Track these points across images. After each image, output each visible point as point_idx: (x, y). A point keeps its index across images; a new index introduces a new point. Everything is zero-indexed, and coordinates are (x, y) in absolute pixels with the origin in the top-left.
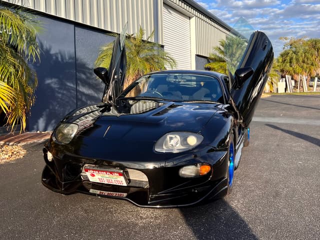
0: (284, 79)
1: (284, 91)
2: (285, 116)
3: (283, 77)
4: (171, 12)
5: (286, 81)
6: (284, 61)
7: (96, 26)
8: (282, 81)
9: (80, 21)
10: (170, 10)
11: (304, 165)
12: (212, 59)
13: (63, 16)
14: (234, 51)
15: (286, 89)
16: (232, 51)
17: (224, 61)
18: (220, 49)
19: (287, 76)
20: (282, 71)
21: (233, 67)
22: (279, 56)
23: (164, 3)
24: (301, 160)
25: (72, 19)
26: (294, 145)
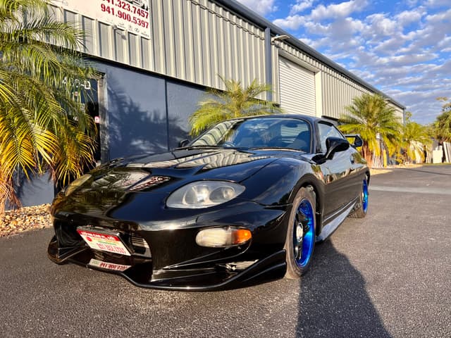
0: (441, 147)
1: (441, 161)
2: (432, 186)
3: (440, 144)
4: (290, 66)
5: (443, 149)
6: (442, 126)
7: (192, 81)
8: (438, 149)
9: (173, 75)
10: (289, 64)
11: (437, 243)
12: (343, 122)
13: (151, 69)
14: (371, 110)
15: (444, 159)
16: (368, 109)
17: (357, 123)
18: (353, 108)
19: (444, 143)
20: (440, 137)
21: (369, 129)
22: (436, 120)
23: (279, 55)
24: (433, 236)
25: (162, 72)
26: (432, 217)
